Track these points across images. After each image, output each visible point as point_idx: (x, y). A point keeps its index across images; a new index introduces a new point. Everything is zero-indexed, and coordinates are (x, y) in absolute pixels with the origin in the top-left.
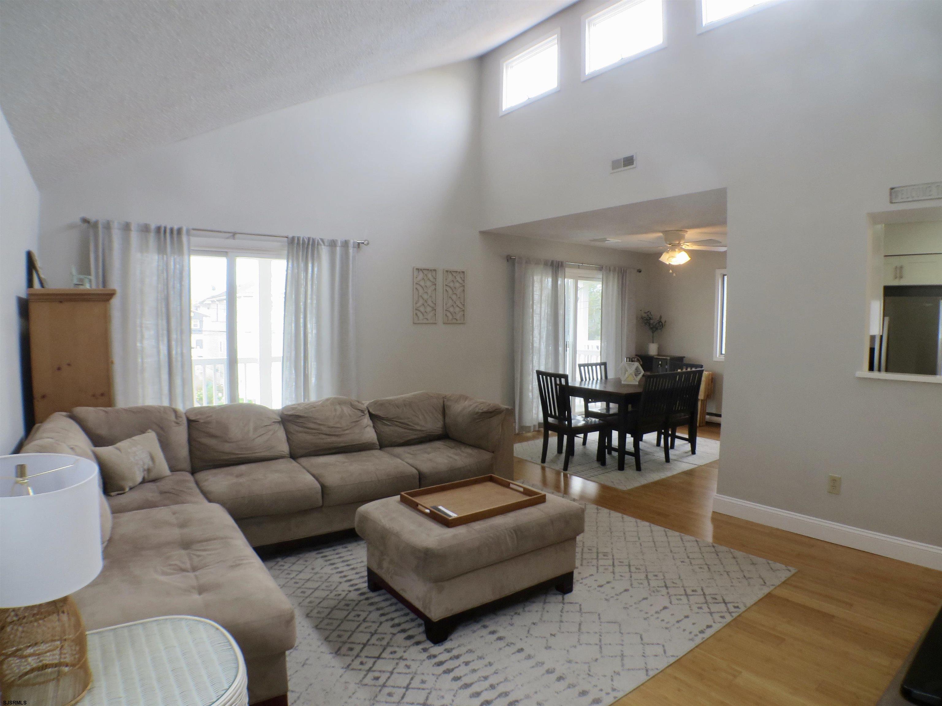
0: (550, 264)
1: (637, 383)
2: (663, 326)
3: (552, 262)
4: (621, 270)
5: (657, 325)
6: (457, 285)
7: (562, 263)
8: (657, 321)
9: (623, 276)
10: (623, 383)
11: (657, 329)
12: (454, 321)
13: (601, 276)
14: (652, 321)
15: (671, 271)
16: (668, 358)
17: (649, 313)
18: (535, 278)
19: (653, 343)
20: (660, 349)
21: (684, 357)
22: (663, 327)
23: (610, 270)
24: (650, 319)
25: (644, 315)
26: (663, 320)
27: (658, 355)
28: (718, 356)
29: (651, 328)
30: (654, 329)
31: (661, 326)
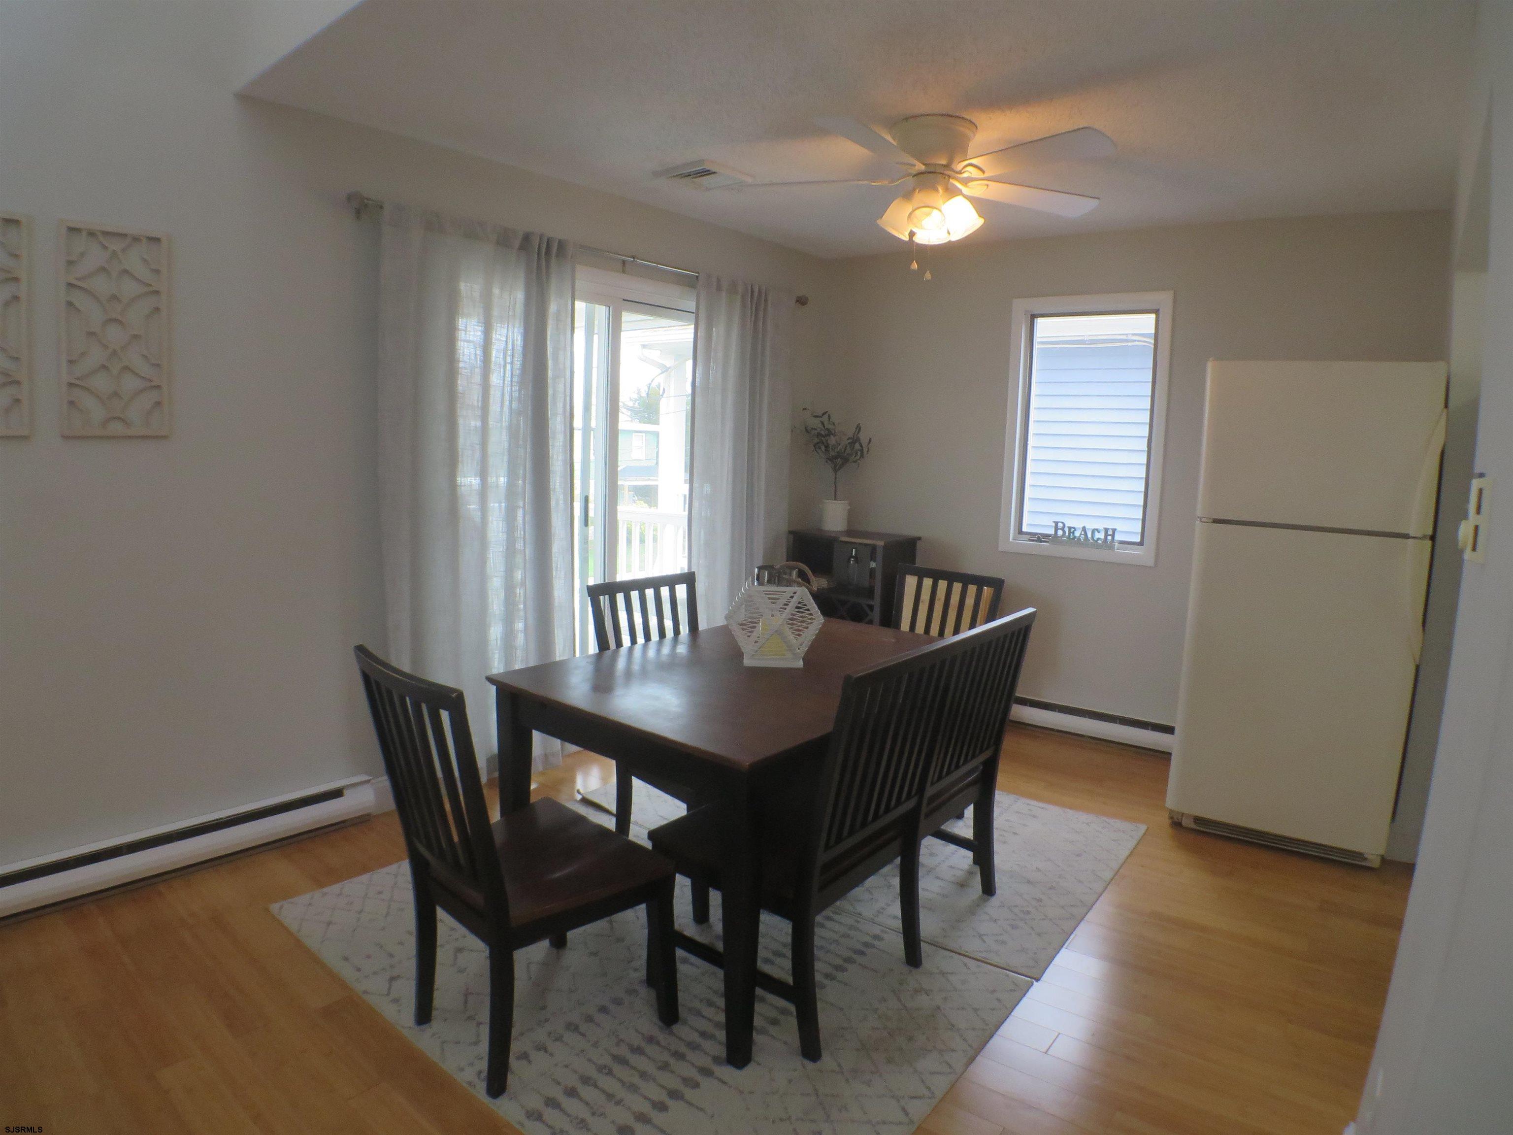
0: (517, 243)
1: (800, 664)
2: (862, 451)
3: (527, 238)
4: (752, 292)
5: (848, 449)
6: (129, 288)
7: (562, 245)
8: (849, 439)
9: (757, 310)
10: (747, 662)
11: (846, 461)
12: (117, 428)
13: (691, 305)
14: (832, 440)
15: (915, 266)
16: (880, 543)
17: (826, 416)
18: (462, 286)
19: (835, 499)
20: (852, 516)
21: (919, 539)
22: (862, 456)
23: (719, 288)
24: (830, 433)
25: (815, 423)
26: (863, 437)
27: (850, 532)
28: (1011, 540)
29: (831, 459)
30: (839, 461)
31: (857, 454)
